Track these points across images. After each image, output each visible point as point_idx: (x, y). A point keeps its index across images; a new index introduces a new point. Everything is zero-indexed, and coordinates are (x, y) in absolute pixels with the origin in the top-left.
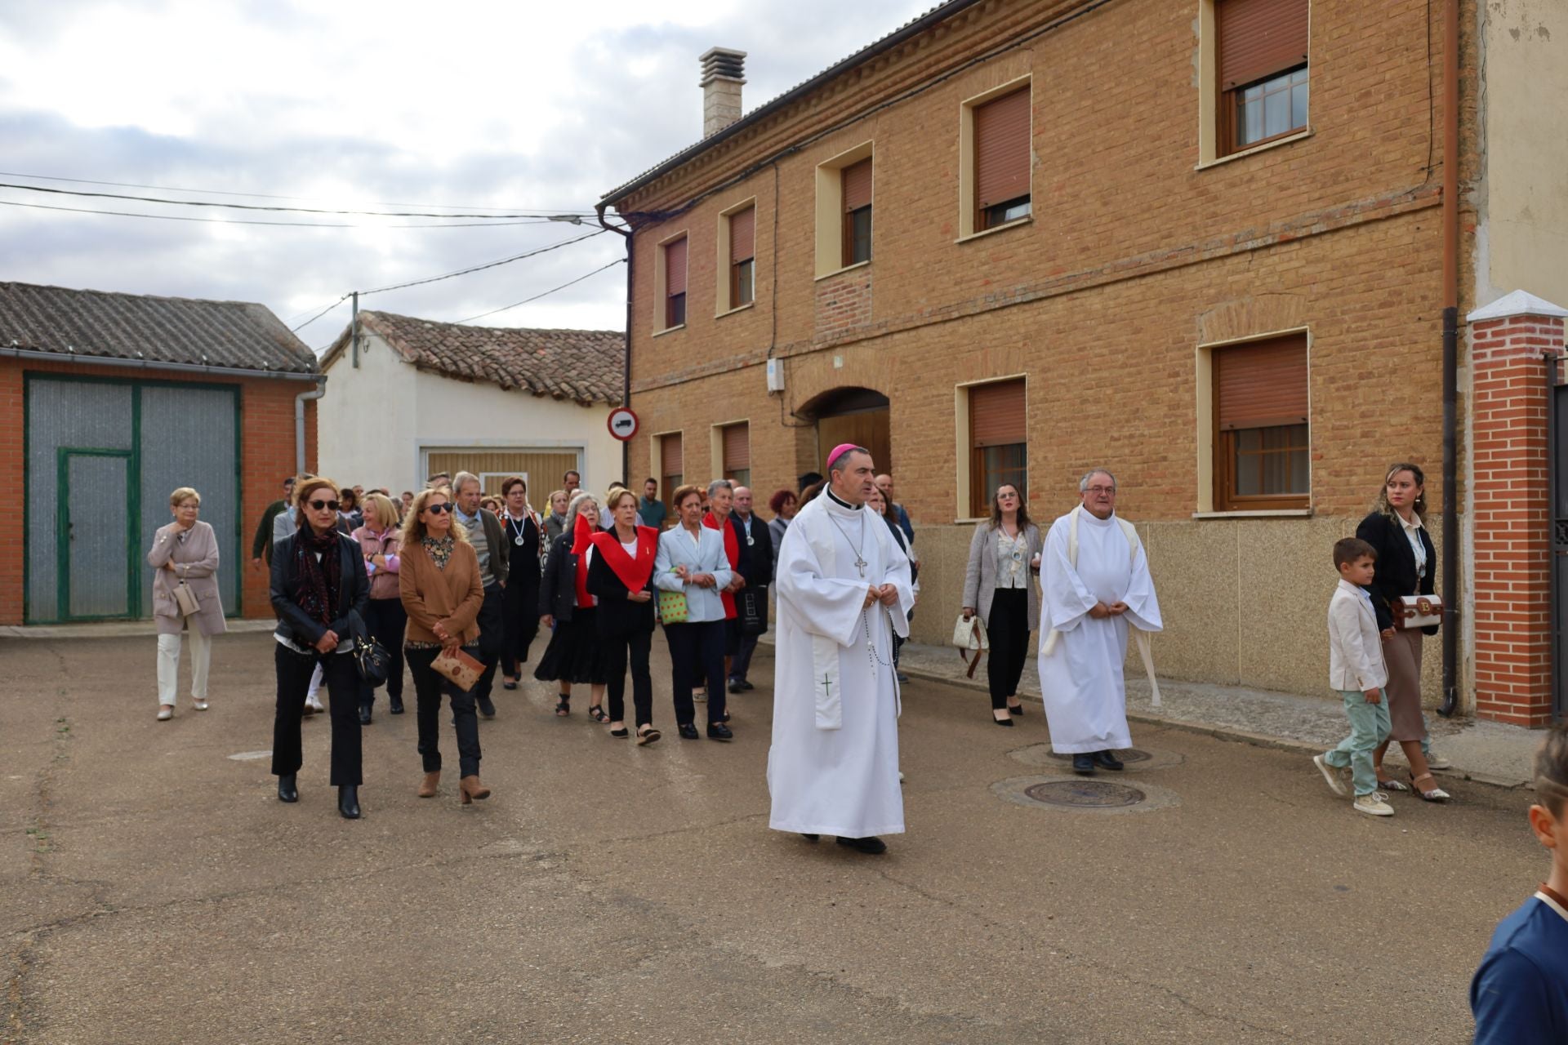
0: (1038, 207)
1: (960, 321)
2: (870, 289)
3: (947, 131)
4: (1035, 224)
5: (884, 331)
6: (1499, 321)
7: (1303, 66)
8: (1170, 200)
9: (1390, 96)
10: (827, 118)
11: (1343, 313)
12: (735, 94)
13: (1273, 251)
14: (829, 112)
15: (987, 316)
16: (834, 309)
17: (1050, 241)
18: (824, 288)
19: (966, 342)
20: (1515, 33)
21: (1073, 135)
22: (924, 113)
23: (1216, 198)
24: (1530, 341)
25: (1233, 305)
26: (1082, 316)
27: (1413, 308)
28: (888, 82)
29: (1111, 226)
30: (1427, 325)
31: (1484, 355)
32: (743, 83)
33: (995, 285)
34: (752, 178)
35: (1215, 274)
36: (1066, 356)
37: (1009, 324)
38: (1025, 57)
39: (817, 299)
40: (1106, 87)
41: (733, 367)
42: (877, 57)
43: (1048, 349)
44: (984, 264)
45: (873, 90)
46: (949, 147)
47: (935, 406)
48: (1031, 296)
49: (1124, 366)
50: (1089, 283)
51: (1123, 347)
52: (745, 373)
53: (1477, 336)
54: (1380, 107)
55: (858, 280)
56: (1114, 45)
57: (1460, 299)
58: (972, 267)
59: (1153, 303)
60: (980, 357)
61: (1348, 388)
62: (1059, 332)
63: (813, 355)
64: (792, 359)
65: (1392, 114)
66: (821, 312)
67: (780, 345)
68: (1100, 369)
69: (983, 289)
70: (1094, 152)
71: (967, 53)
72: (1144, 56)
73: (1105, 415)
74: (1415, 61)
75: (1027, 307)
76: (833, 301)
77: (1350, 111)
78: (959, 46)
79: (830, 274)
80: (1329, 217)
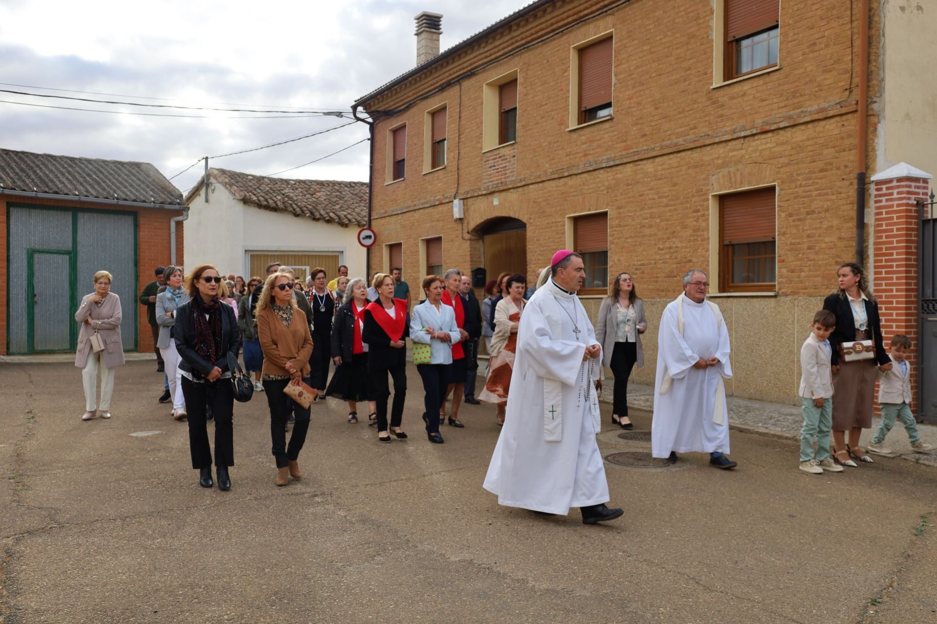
0: (616, 110)
1: (569, 178)
2: (515, 158)
3: (563, 64)
4: (615, 120)
5: (523, 183)
6: (890, 181)
7: (776, 27)
8: (695, 106)
9: (827, 46)
10: (491, 55)
11: (798, 175)
12: (436, 40)
13: (756, 137)
14: (492, 52)
15: (585, 175)
16: (493, 170)
17: (623, 130)
18: (487, 157)
19: (572, 190)
20: (903, 9)
21: (637, 67)
22: (549, 52)
23: (723, 106)
24: (908, 193)
25: (732, 169)
26: (642, 175)
27: (839, 172)
28: (528, 34)
29: (660, 121)
30: (847, 183)
31: (881, 201)
32: (441, 33)
33: (590, 156)
34: (446, 91)
35: (721, 151)
36: (632, 199)
37: (598, 180)
38: (610, 20)
39: (484, 164)
40: (658, 38)
41: (433, 204)
42: (521, 18)
43: (621, 195)
44: (584, 144)
45: (518, 38)
46: (564, 73)
47: (554, 228)
48: (612, 163)
49: (667, 206)
50: (646, 156)
51: (666, 194)
52: (440, 208)
53: (877, 190)
54: (822, 52)
55: (509, 152)
56: (663, 13)
57: (867, 167)
58: (577, 145)
59: (684, 168)
60: (581, 199)
61: (800, 220)
62: (628, 185)
63: (480, 197)
64: (468, 200)
65: (828, 56)
66: (486, 172)
67: (461, 191)
68: (653, 207)
69: (583, 159)
70: (650, 78)
71: (575, 17)
72: (681, 20)
73: (655, 235)
74: (843, 24)
75: (609, 170)
76: (493, 165)
77: (804, 54)
78: (571, 12)
79: (492, 149)
80: (790, 118)
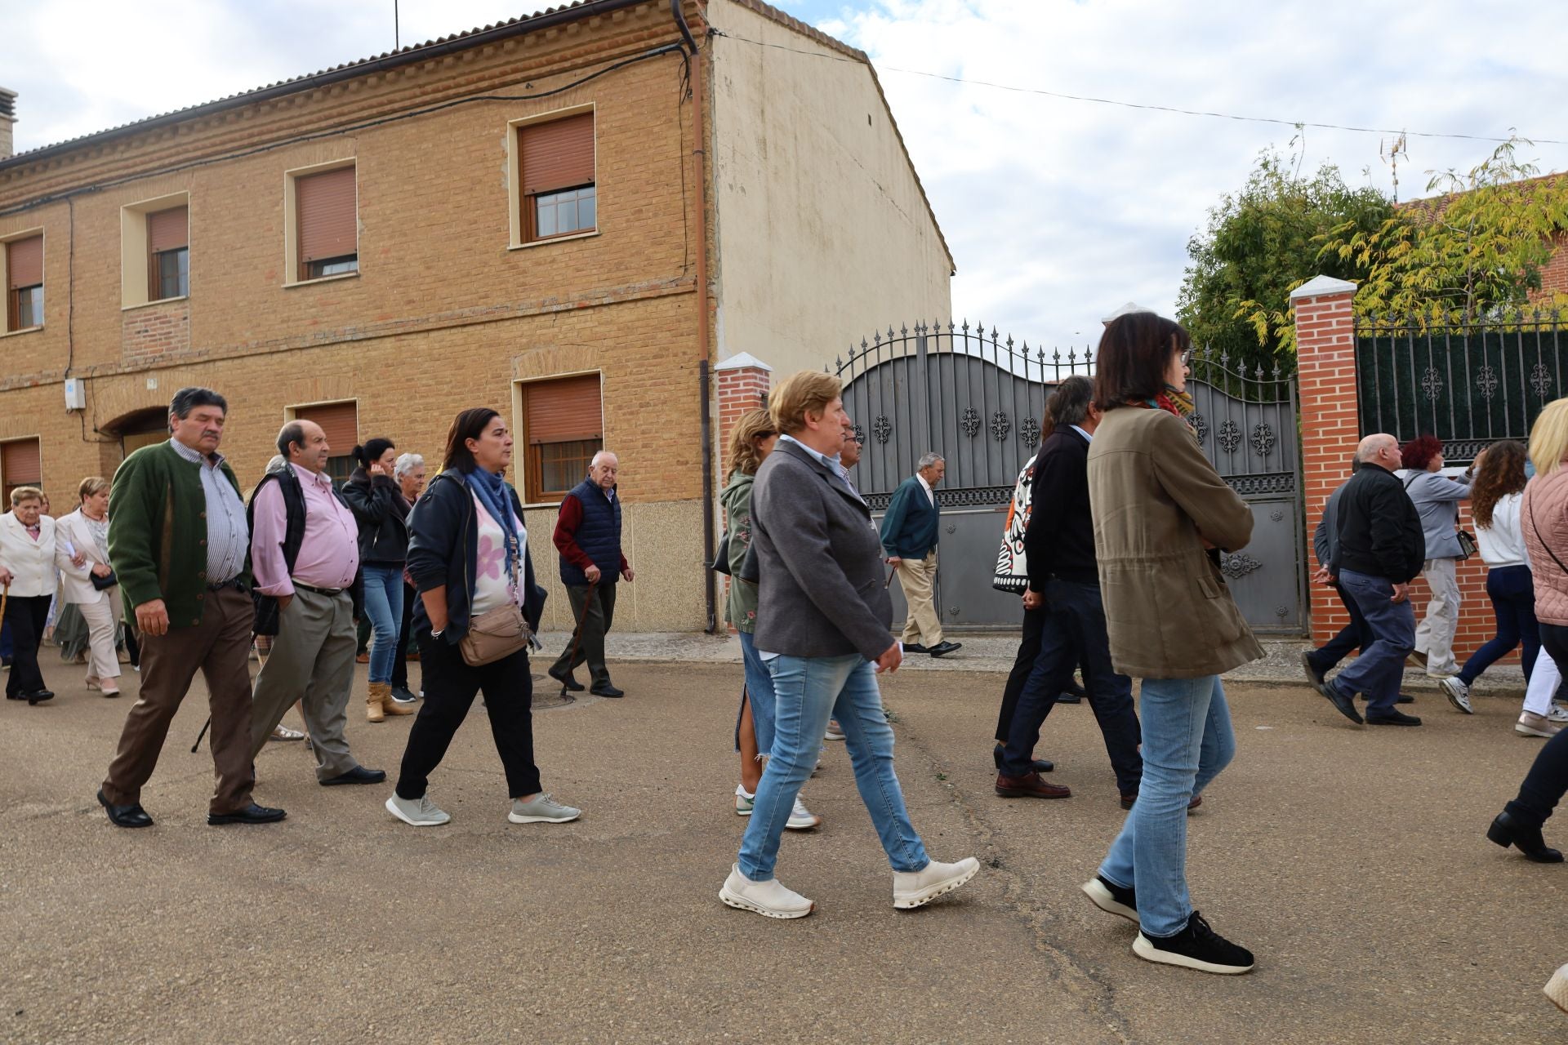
0: (365, 265)
1: (289, 354)
2: (188, 321)
3: (271, 193)
4: (361, 278)
5: (206, 358)
6: (735, 371)
7: (592, 185)
8: (486, 270)
9: (656, 215)
10: (136, 165)
11: (627, 361)
12: (5, 130)
13: (572, 314)
14: (138, 160)
15: (317, 350)
16: (144, 337)
17: (377, 293)
18: (131, 317)
19: (294, 370)
20: (731, 187)
21: (397, 211)
22: (246, 175)
23: (524, 272)
24: (755, 385)
25: (541, 351)
26: (409, 354)
27: (677, 360)
28: (207, 143)
29: (434, 285)
30: (687, 371)
31: (726, 393)
32: (15, 121)
33: (323, 325)
34: (39, 210)
35: (526, 328)
36: (395, 385)
37: (338, 357)
38: (349, 143)
39: (124, 326)
40: (427, 177)
41: (17, 386)
42: (198, 119)
43: (378, 379)
44: (312, 307)
45: (189, 147)
46: (274, 207)
47: (263, 424)
48: (361, 336)
49: (449, 394)
50: (416, 328)
51: (448, 380)
52: (34, 392)
53: (721, 380)
54: (649, 221)
55: (174, 312)
56: (433, 146)
57: (710, 355)
58: (300, 309)
59: (473, 347)
60: (310, 384)
61: (632, 413)
62: (388, 366)
63: (121, 377)
64: (95, 381)
65: (658, 227)
66: (130, 339)
67: (79, 365)
68: (428, 396)
69: (311, 327)
70: (416, 227)
71: (292, 131)
72: (460, 158)
73: (432, 432)
74: (673, 193)
75: (356, 344)
76: (143, 329)
77: (628, 221)
78: (284, 124)
79: (141, 305)
80: (615, 293)
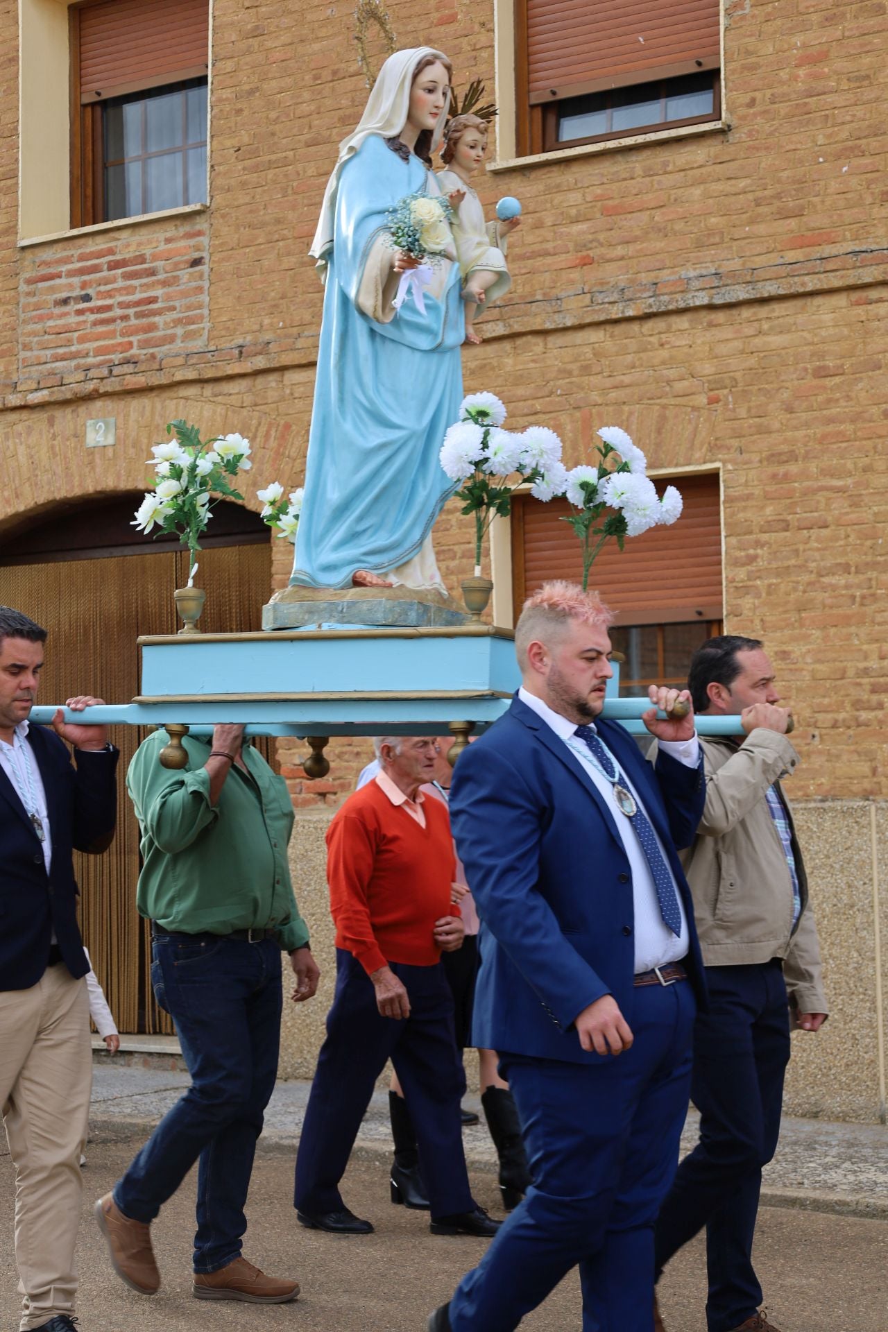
0: (745, 99)
1: (507, 346)
2: (204, 268)
4: (732, 137)
5: (260, 362)
16: (80, 312)
17: (786, 174)
18: (47, 264)
33: (610, 267)
36: (848, 428)
37: (664, 353)
39: (23, 288)
43: (790, 410)
44: (577, 220)
48: (741, 293)
55: (163, 247)
62: (822, 373)
63: (20, 414)
66: (41, 319)
69: (575, 275)
75: (720, 317)
76: (78, 292)
